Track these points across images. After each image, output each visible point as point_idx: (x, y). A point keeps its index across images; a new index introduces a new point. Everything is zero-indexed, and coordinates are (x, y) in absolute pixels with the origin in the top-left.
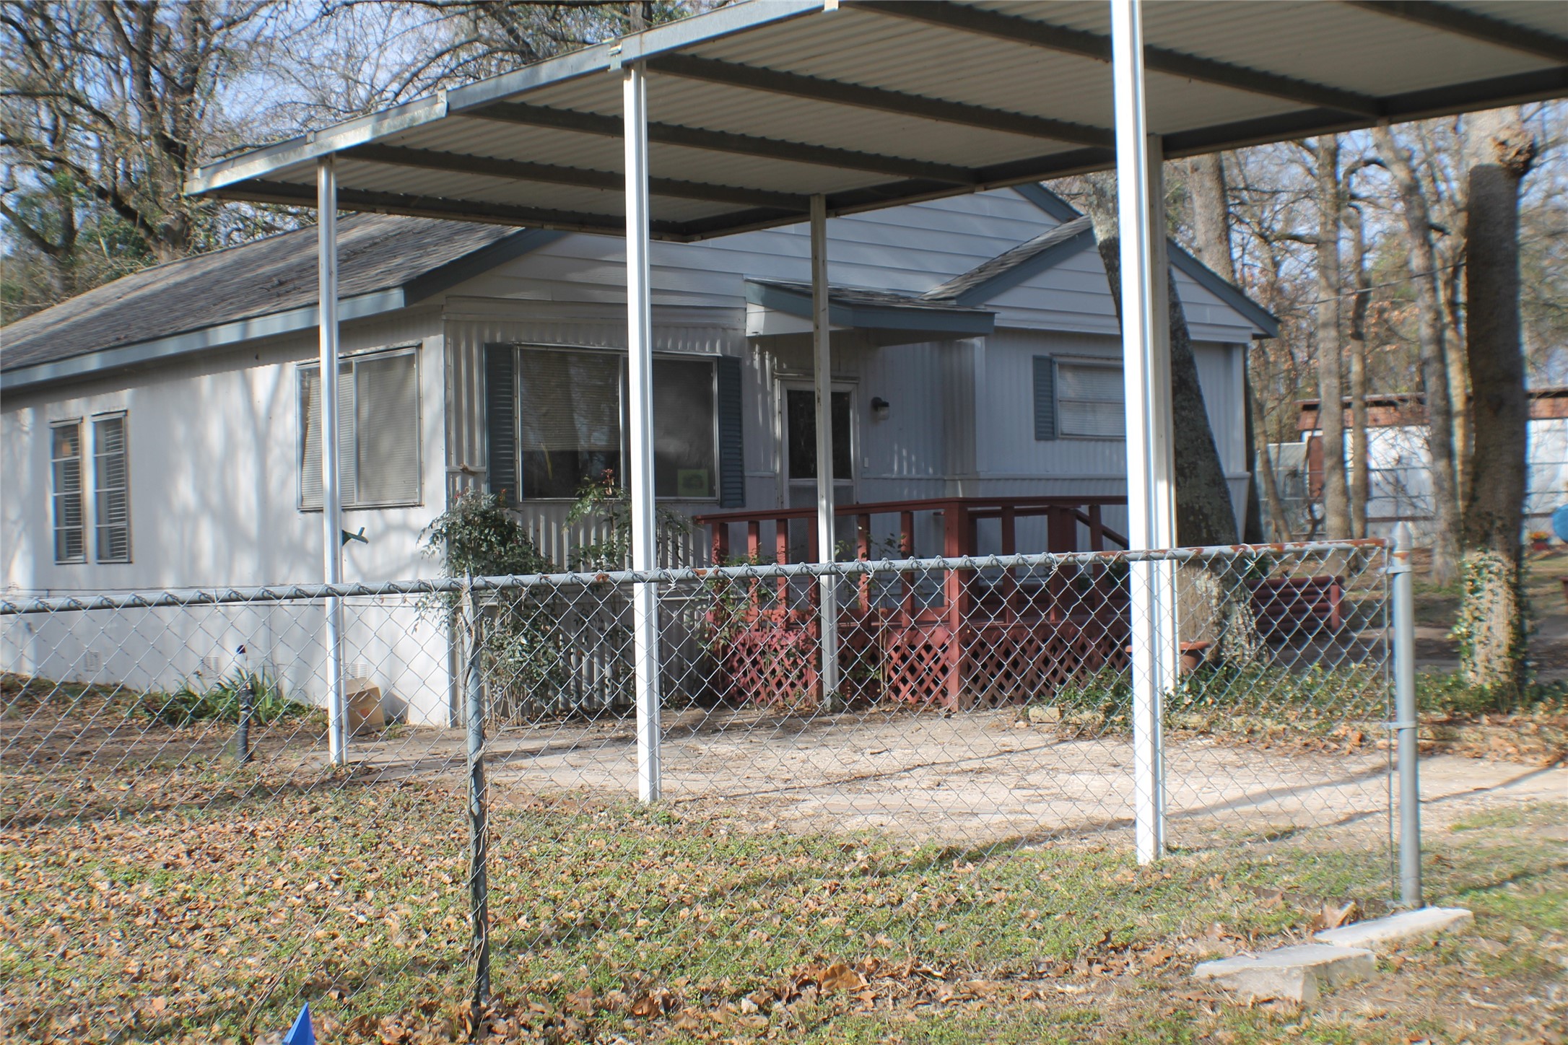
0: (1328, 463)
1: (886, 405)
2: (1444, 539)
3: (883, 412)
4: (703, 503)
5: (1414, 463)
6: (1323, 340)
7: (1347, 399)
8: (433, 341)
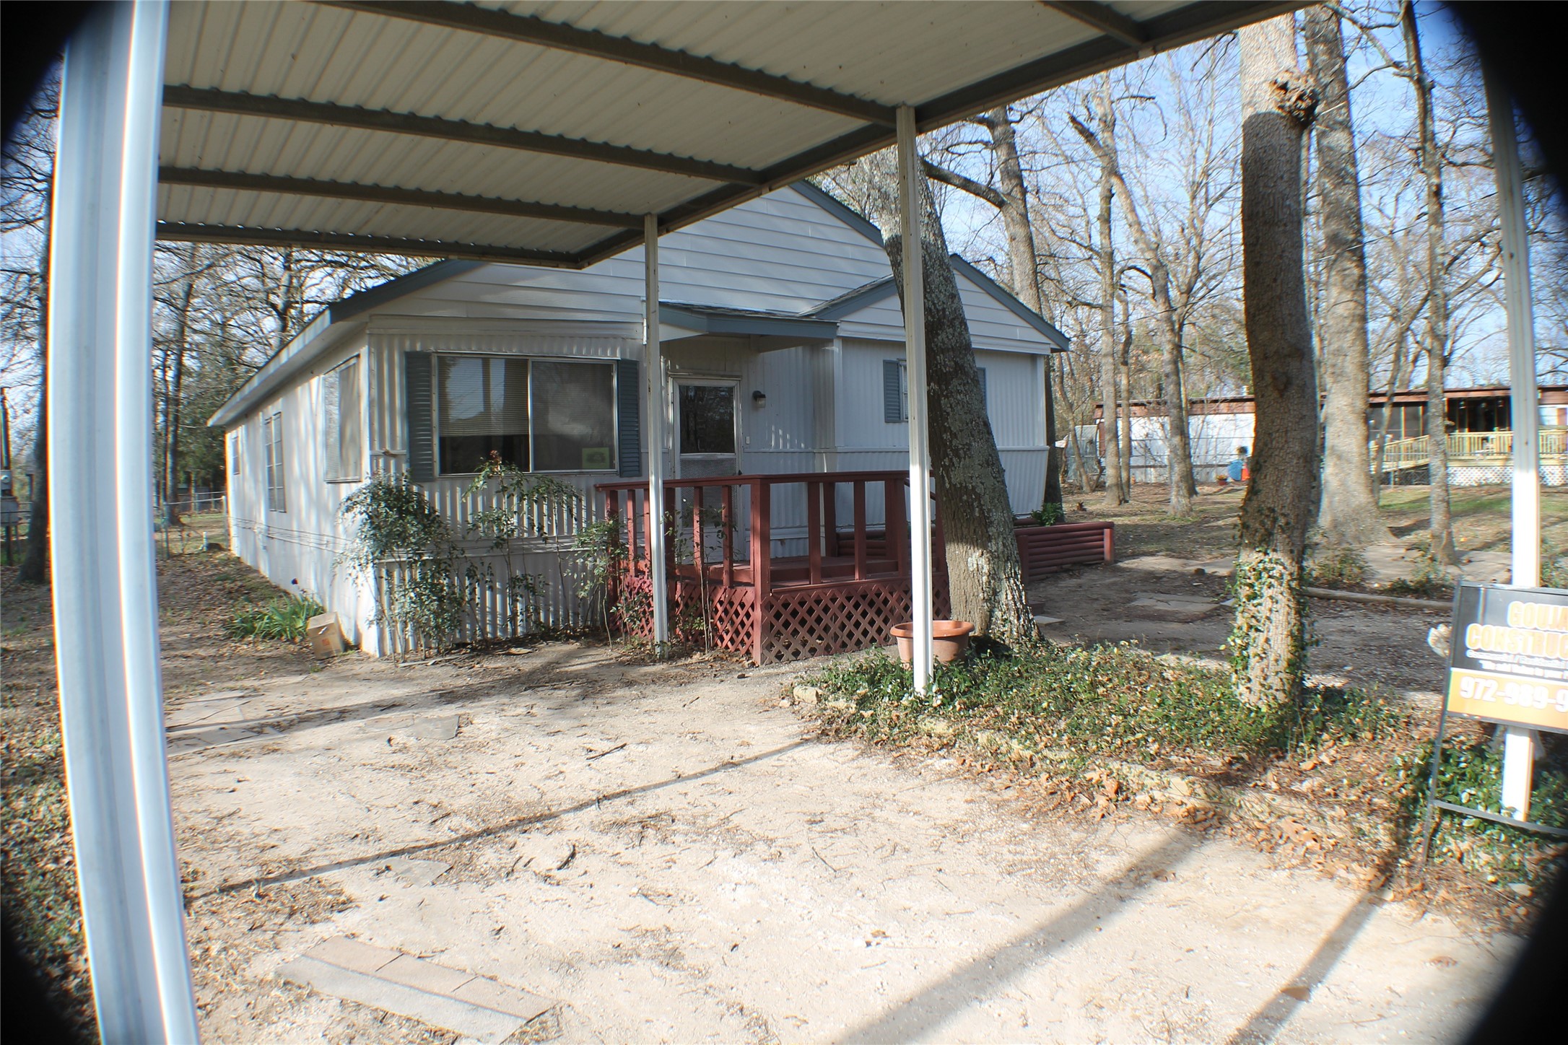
0: (1107, 437)
1: (763, 396)
2: (1178, 487)
3: (761, 402)
4: (604, 474)
5: (1155, 437)
6: (1105, 364)
7: (1119, 402)
8: (364, 351)
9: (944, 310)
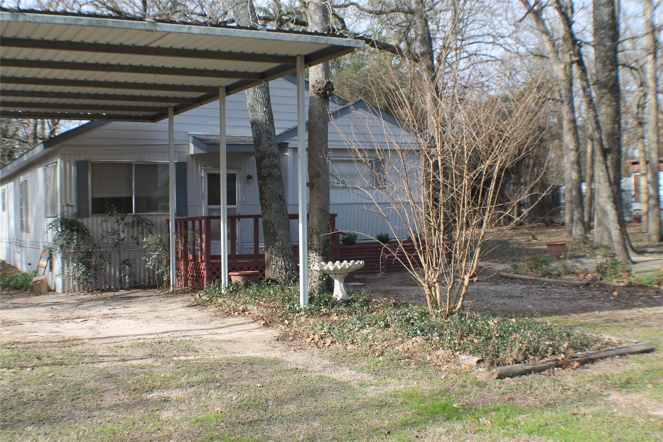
8: (59, 160)
9: (266, 151)
